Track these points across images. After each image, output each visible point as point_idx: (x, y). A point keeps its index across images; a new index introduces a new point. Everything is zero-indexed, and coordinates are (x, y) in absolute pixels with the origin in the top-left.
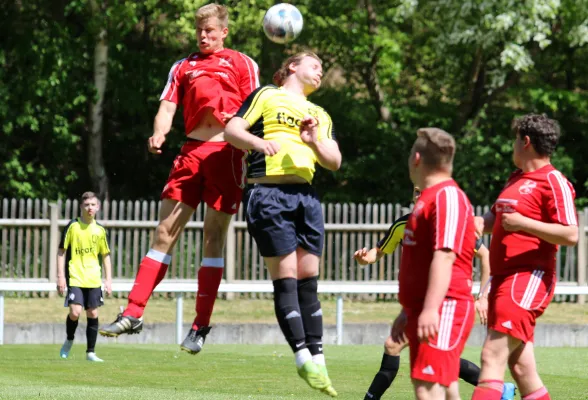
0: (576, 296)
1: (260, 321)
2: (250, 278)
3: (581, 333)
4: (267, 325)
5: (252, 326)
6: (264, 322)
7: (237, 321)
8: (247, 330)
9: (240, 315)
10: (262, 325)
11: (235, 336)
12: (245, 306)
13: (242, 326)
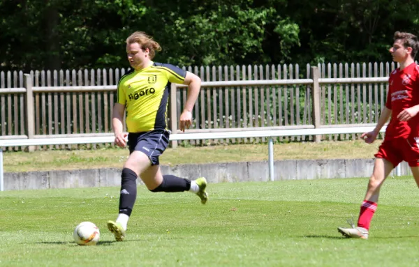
0: (314, 136)
1: (63, 168)
2: (47, 133)
3: (325, 166)
4: (68, 171)
5: (56, 173)
6: (66, 169)
7: (43, 170)
8: (52, 176)
9: (44, 164)
10: (65, 171)
11: (43, 182)
12: (44, 157)
13: (48, 173)
